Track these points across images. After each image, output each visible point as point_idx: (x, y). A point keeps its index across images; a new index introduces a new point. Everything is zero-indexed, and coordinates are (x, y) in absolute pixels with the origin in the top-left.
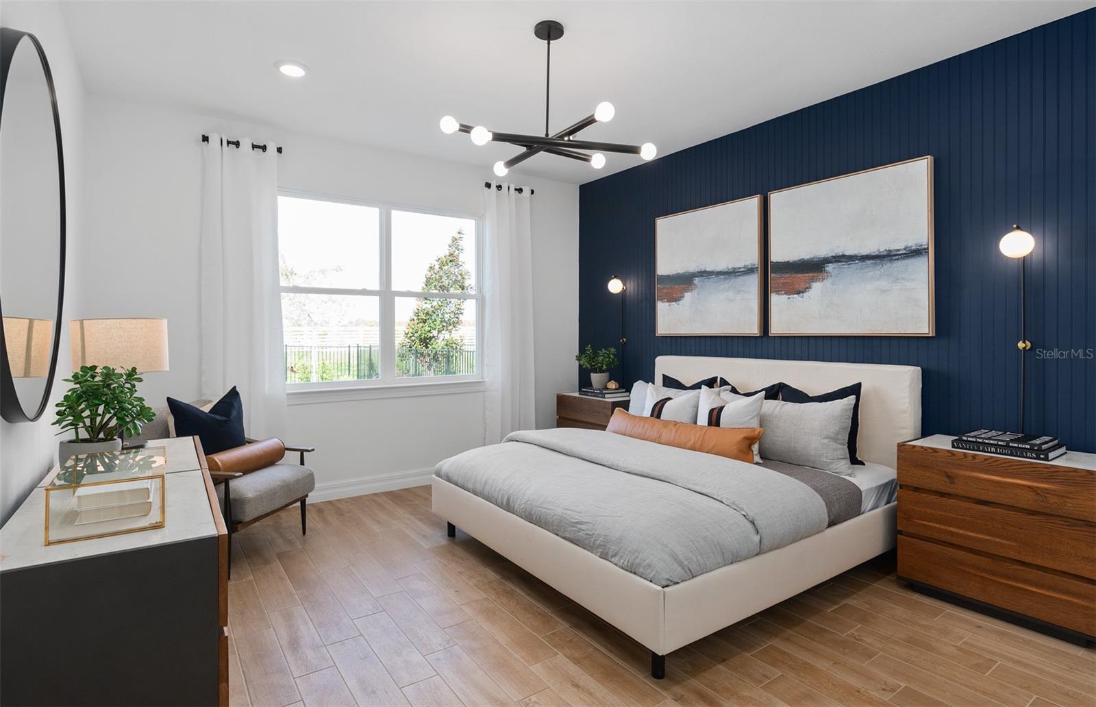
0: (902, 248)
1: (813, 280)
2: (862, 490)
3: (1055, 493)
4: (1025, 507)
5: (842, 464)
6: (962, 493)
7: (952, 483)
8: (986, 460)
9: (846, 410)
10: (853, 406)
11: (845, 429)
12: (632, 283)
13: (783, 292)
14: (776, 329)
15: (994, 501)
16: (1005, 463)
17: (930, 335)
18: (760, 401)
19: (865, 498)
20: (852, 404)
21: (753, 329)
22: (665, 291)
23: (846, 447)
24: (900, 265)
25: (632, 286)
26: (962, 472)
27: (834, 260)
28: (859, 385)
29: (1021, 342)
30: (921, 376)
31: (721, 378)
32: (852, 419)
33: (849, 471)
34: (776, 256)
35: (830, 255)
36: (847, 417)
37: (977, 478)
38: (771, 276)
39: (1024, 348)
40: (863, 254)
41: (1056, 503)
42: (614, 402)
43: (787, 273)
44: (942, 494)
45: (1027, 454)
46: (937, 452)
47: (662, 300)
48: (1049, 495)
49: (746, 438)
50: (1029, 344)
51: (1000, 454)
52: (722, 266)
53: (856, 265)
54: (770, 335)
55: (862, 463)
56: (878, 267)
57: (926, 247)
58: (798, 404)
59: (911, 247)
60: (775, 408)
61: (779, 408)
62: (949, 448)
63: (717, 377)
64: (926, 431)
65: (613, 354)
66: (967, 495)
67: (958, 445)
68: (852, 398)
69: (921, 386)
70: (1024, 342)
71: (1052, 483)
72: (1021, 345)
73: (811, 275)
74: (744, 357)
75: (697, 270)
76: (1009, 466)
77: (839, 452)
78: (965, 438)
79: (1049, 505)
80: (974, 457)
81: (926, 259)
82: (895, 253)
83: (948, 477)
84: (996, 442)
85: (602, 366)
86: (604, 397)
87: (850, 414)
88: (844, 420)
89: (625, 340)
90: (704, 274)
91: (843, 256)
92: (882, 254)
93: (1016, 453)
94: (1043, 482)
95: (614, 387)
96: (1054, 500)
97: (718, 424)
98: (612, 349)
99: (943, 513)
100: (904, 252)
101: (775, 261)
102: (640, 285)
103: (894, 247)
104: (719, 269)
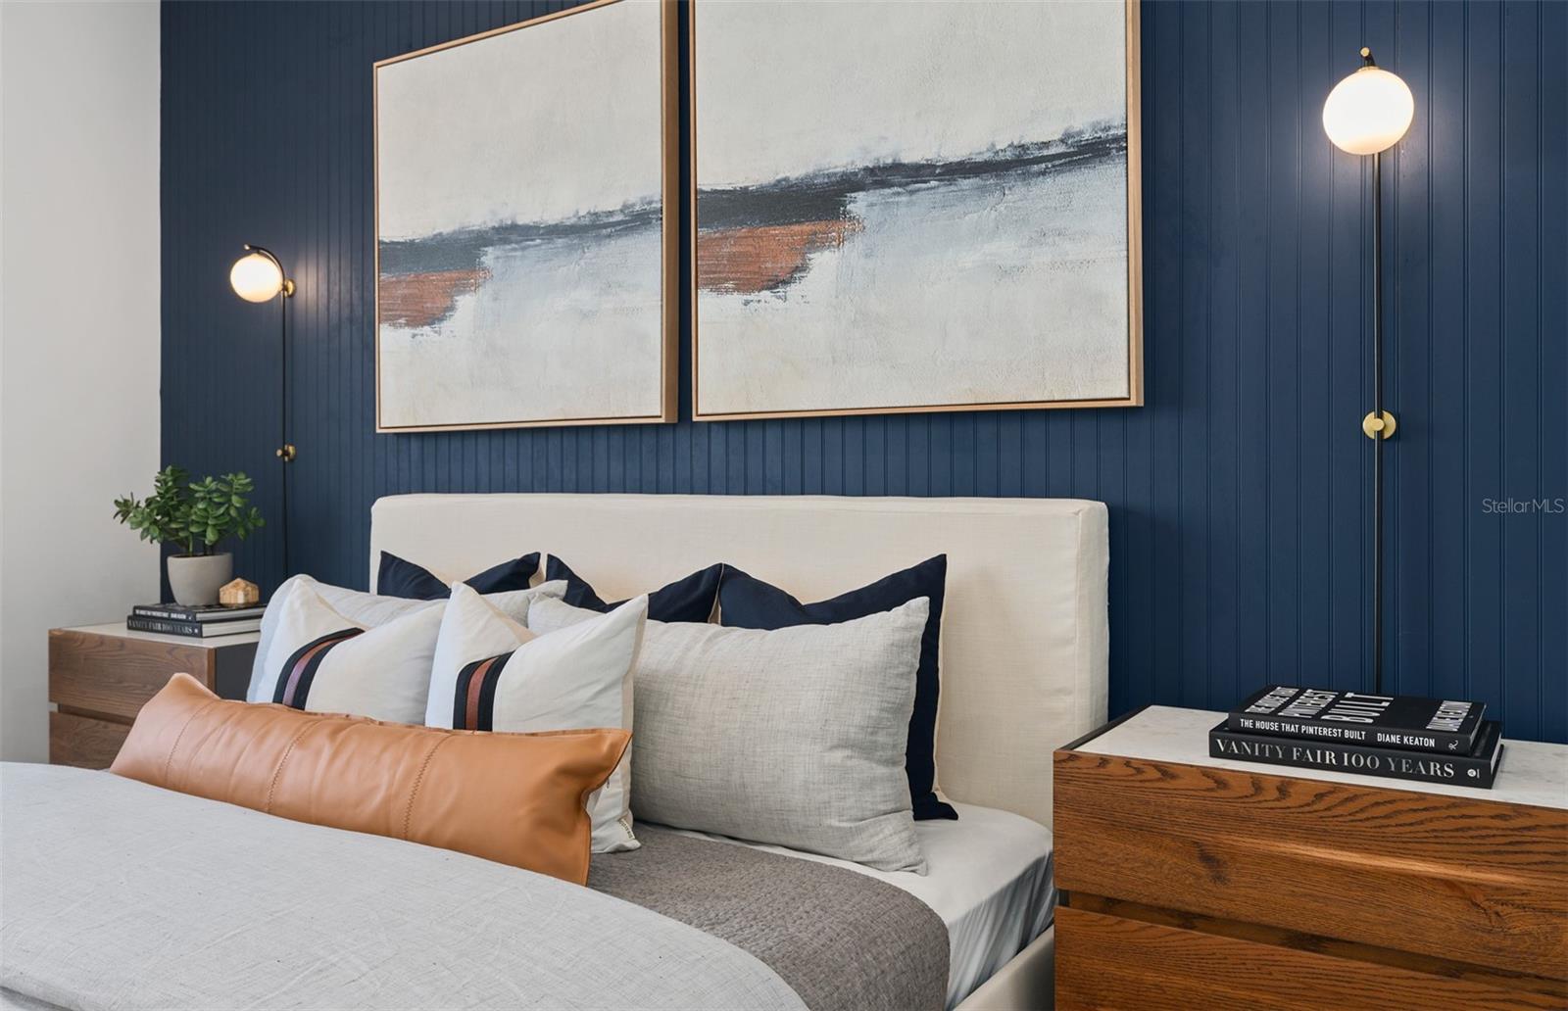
0: (1057, 137)
1: (814, 243)
2: (947, 920)
3: (1526, 900)
4: (1436, 950)
5: (887, 832)
6: (1245, 911)
7: (1218, 878)
8: (1320, 796)
9: (901, 647)
10: (919, 633)
11: (896, 710)
12: (312, 271)
13: (730, 285)
14: (712, 400)
15: (1345, 937)
16: (1377, 804)
17: (1132, 403)
18: (632, 630)
19: (959, 945)
20: (919, 626)
21: (649, 403)
22: (401, 291)
23: (901, 772)
24: (1049, 189)
25: (310, 284)
26: (1247, 843)
27: (869, 180)
28: (939, 565)
29: (1372, 415)
30: (1107, 530)
31: (551, 558)
32: (919, 673)
33: (910, 855)
34: (711, 173)
35: (861, 164)
36: (902, 669)
37: (1294, 861)
38: (699, 233)
39: (1380, 433)
40: (951, 160)
41: (1529, 934)
42: (217, 651)
43: (742, 223)
44: (1187, 919)
45: (1427, 769)
46: (1173, 777)
47: (392, 320)
48: (1509, 909)
49: (566, 772)
50: (1390, 420)
51: (1350, 770)
52: (561, 205)
53: (932, 193)
54: (695, 419)
55: (949, 813)
56: (991, 199)
57: (1121, 132)
58: (759, 634)
59: (1080, 133)
60: (688, 649)
61: (699, 646)
62: (1199, 756)
63: (538, 555)
64: (1121, 704)
65: (241, 495)
66: (1266, 920)
67: (1228, 746)
68: (917, 608)
69: (1107, 559)
70: (1380, 416)
71: (1518, 867)
72: (1371, 424)
73: (807, 227)
74: (625, 489)
75: (493, 223)
76: (1386, 817)
77: (880, 790)
78: (1248, 724)
79: (1509, 942)
80: (1284, 786)
81: (1121, 168)
82: (1037, 154)
83: (1207, 858)
84: (1336, 733)
85: (203, 534)
86: (200, 635)
87: (913, 657)
88: (892, 683)
89: (291, 449)
90: (510, 234)
91: (897, 168)
92: (1001, 157)
93: (1399, 766)
94: (1490, 866)
95: (241, 599)
96: (1523, 923)
97: (485, 722)
98: (242, 476)
99: (1193, 983)
100: (1062, 149)
101: (707, 188)
102: (334, 277)
103: (1033, 135)
104: (552, 217)
